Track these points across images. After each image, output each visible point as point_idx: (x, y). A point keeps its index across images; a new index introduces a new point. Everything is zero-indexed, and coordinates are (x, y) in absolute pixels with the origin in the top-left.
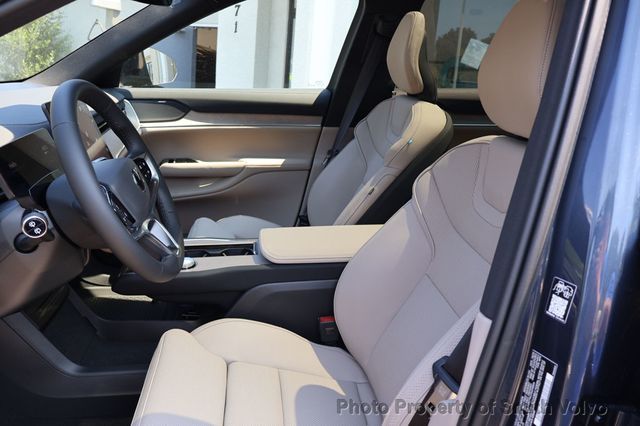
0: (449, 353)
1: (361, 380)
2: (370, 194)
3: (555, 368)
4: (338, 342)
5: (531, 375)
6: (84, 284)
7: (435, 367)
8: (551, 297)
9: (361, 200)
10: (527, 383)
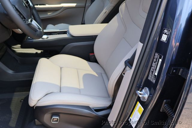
0: (130, 58)
1: (103, 72)
2: (105, 13)
3: (162, 57)
4: (95, 61)
5: (155, 60)
6: (12, 48)
7: (125, 62)
8: (162, 35)
9: (102, 15)
10: (153, 63)
